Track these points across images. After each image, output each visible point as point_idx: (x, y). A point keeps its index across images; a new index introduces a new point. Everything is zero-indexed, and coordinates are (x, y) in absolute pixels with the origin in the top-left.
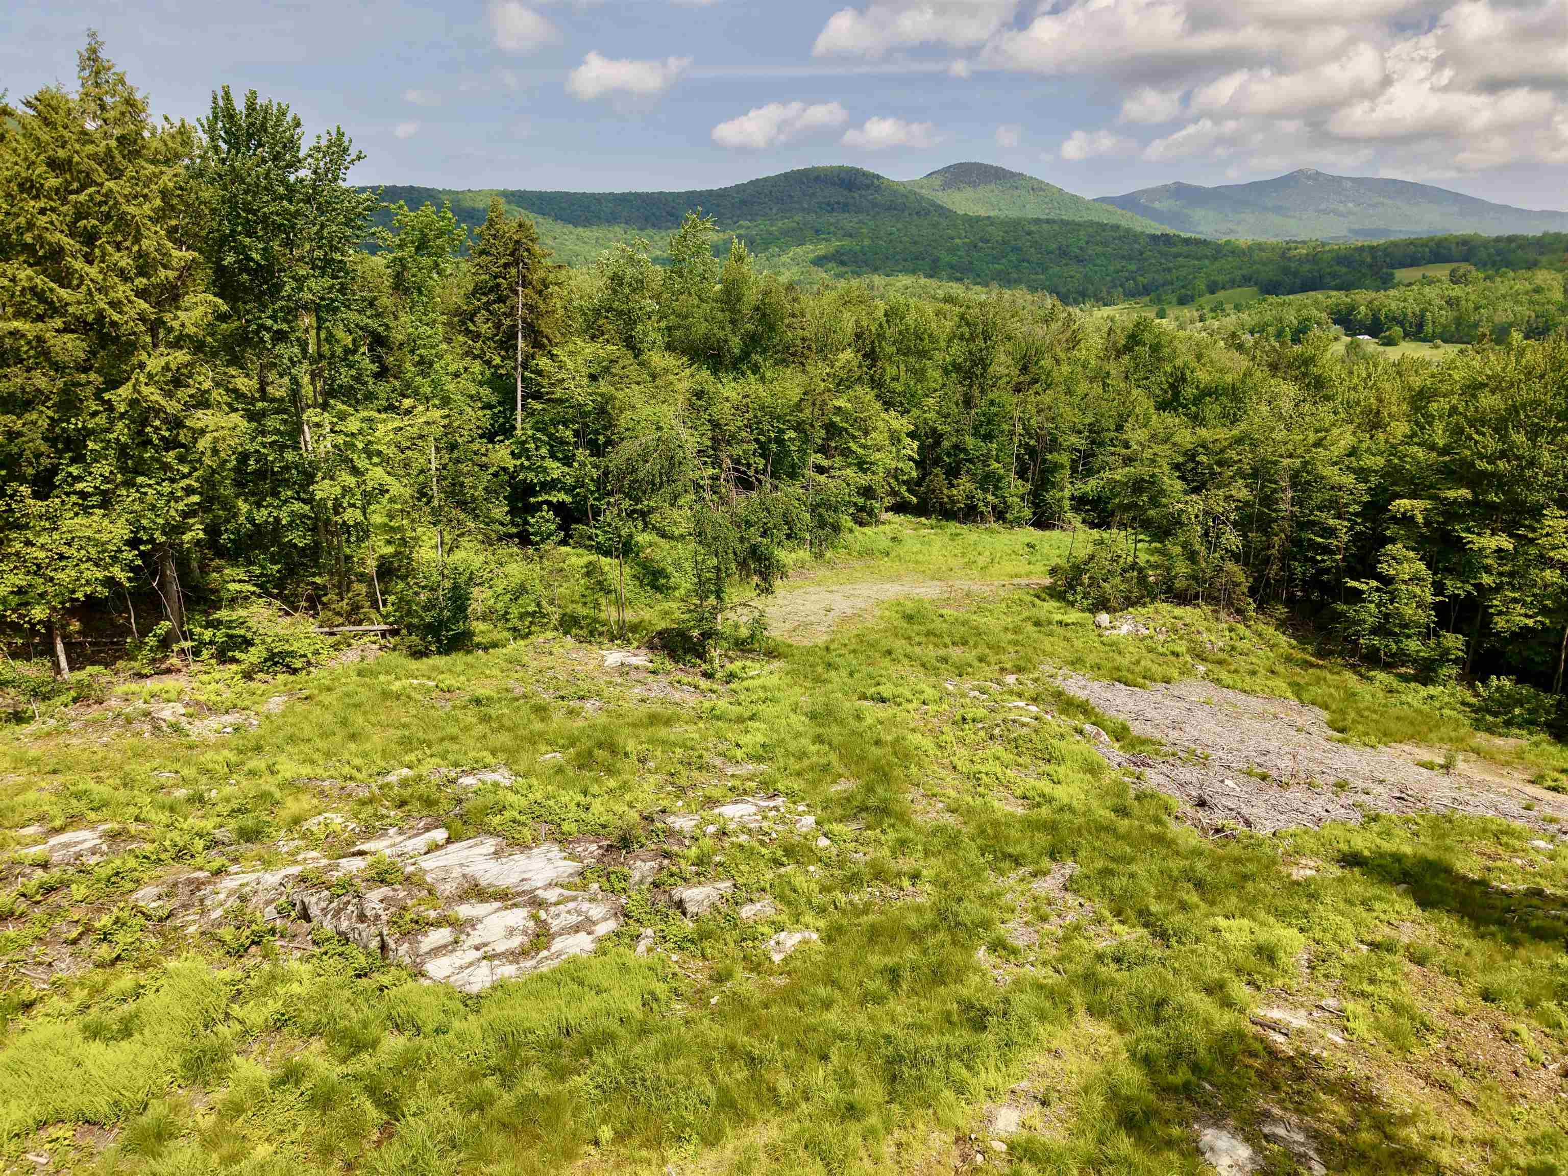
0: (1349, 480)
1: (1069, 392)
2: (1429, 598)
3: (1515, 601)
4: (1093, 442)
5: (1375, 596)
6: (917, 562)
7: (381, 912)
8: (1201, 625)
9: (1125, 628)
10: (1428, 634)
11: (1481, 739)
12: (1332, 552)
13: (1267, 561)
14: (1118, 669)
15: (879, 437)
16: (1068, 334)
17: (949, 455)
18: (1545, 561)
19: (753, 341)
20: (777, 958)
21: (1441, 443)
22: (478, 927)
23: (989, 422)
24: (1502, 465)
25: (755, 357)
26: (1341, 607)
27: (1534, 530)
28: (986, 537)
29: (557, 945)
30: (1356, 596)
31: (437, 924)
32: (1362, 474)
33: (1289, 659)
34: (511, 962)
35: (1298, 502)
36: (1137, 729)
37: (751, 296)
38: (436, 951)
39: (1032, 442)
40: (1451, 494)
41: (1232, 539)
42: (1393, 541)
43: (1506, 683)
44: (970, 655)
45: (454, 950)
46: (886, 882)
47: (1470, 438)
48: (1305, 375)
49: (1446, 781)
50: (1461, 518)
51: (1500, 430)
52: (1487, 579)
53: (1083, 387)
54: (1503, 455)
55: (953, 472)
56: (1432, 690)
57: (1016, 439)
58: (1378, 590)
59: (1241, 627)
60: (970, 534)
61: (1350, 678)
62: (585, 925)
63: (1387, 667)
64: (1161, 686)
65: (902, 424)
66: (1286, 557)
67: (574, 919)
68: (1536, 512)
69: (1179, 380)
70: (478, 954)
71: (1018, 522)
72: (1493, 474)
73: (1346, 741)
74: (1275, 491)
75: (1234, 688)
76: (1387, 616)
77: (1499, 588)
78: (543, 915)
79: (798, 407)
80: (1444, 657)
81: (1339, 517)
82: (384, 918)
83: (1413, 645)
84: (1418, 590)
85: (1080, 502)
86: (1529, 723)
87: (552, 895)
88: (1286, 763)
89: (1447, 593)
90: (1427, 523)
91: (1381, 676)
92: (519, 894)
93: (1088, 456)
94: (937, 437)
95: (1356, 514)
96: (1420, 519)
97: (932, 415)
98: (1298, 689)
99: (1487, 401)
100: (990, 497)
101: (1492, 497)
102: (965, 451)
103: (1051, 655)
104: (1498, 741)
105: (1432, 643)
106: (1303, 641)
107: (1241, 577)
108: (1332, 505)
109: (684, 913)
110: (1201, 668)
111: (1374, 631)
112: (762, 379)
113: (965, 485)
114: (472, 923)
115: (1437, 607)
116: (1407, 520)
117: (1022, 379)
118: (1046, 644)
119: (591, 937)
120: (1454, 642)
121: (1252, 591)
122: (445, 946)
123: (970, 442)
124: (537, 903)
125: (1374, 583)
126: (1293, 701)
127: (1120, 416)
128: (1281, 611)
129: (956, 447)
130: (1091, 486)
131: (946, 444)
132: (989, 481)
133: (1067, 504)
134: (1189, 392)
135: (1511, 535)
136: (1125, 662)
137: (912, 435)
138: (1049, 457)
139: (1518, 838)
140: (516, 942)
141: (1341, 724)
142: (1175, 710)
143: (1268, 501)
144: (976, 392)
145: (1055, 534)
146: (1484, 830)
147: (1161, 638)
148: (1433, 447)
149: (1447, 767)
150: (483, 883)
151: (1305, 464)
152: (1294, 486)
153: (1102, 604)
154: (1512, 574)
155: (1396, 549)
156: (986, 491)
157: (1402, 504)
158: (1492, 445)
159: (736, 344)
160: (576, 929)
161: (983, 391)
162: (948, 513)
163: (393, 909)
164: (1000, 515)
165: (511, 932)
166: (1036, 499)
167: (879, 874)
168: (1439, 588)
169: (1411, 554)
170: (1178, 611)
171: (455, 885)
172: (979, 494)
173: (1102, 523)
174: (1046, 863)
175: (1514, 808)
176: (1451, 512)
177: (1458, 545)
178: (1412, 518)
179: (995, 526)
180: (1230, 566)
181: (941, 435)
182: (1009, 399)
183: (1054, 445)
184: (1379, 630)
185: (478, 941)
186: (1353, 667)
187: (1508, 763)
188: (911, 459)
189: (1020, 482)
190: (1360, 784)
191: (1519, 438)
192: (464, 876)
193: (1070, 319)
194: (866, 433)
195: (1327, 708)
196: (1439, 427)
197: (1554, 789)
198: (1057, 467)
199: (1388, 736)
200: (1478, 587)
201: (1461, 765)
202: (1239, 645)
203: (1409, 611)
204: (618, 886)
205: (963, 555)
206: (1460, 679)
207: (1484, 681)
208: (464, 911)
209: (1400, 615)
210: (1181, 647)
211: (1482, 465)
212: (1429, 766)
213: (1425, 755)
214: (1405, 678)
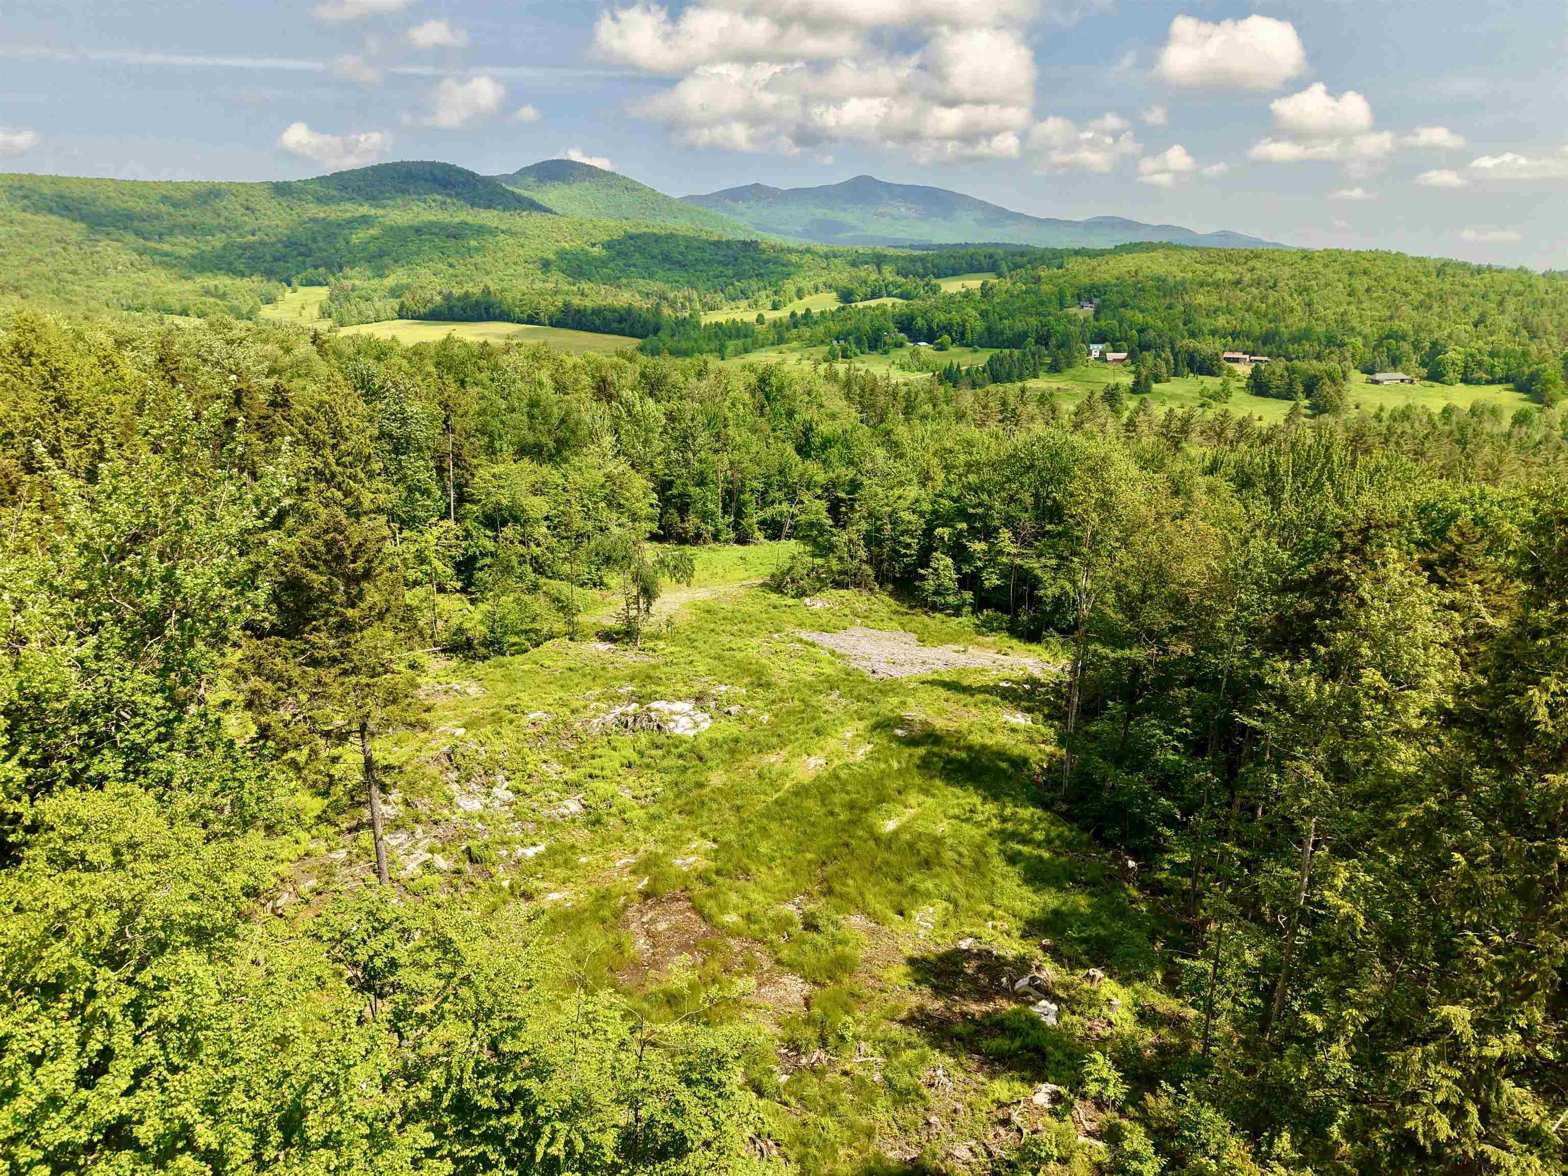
0: (914, 518)
2: (954, 576)
3: (992, 573)
4: (767, 485)
5: (931, 577)
9: (819, 605)
10: (957, 592)
11: (979, 638)
12: (911, 556)
13: (882, 561)
14: (822, 625)
17: (675, 498)
18: (1002, 553)
19: (561, 444)
21: (955, 497)
22: (680, 722)
23: (701, 475)
24: (979, 510)
25: (563, 452)
26: (917, 583)
27: (996, 539)
28: (713, 554)
29: (701, 725)
30: (923, 578)
31: (670, 721)
32: (922, 514)
33: (896, 612)
34: (693, 730)
35: (893, 530)
36: (838, 651)
39: (730, 487)
40: (959, 525)
41: (863, 553)
42: (936, 550)
43: (990, 612)
44: (751, 628)
45: (677, 728)
49: (963, 656)
50: (965, 536)
51: (977, 493)
54: (979, 505)
55: (683, 510)
56: (960, 619)
57: (720, 485)
59: (873, 598)
60: (702, 553)
61: (925, 618)
63: (941, 611)
64: (842, 631)
66: (891, 558)
67: (701, 719)
70: (684, 728)
71: (728, 542)
73: (925, 646)
75: (875, 628)
76: (937, 586)
77: (985, 567)
78: (692, 718)
80: (964, 604)
81: (912, 538)
83: (951, 599)
84: (949, 572)
85: (762, 523)
86: (999, 629)
87: (691, 713)
88: (903, 657)
89: (963, 572)
90: (950, 540)
91: (938, 615)
92: (684, 713)
93: (764, 493)
94: (666, 485)
95: (919, 536)
96: (947, 538)
98: (903, 625)
100: (709, 527)
101: (977, 526)
102: (688, 496)
103: (789, 622)
104: (987, 639)
105: (958, 597)
106: (903, 602)
107: (870, 572)
108: (908, 532)
110: (859, 621)
111: (933, 594)
113: (692, 522)
114: (678, 721)
115: (958, 580)
116: (941, 539)
119: (708, 723)
120: (968, 595)
121: (876, 578)
122: (674, 727)
123: (692, 491)
124: (688, 715)
125: (930, 571)
126: (902, 631)
127: (781, 465)
128: (890, 587)
129: (683, 494)
130: (769, 513)
131: (674, 492)
132: (705, 516)
133: (755, 527)
134: (817, 441)
136: (824, 621)
137: (653, 489)
138: (741, 497)
139: (987, 671)
140: (691, 725)
141: (922, 639)
147: (837, 607)
149: (965, 651)
150: (674, 711)
155: (937, 554)
156: (706, 523)
160: (703, 721)
162: (684, 540)
165: (688, 723)
166: (736, 525)
169: (945, 555)
170: (842, 592)
171: (669, 712)
172: (703, 526)
176: (960, 534)
177: (965, 549)
178: (944, 537)
182: (713, 460)
183: (743, 488)
184: (936, 593)
185: (681, 725)
186: (926, 612)
187: (989, 647)
188: (655, 505)
189: (726, 515)
190: (931, 661)
193: (720, 374)
195: (916, 632)
197: (1005, 654)
198: (746, 503)
199: (942, 642)
200: (976, 568)
201: (970, 650)
202: (873, 607)
203: (947, 583)
204: (707, 710)
206: (972, 612)
207: (981, 612)
208: (675, 718)
209: (943, 585)
210: (847, 611)
211: (971, 510)
212: (958, 652)
213: (956, 648)
214: (949, 615)
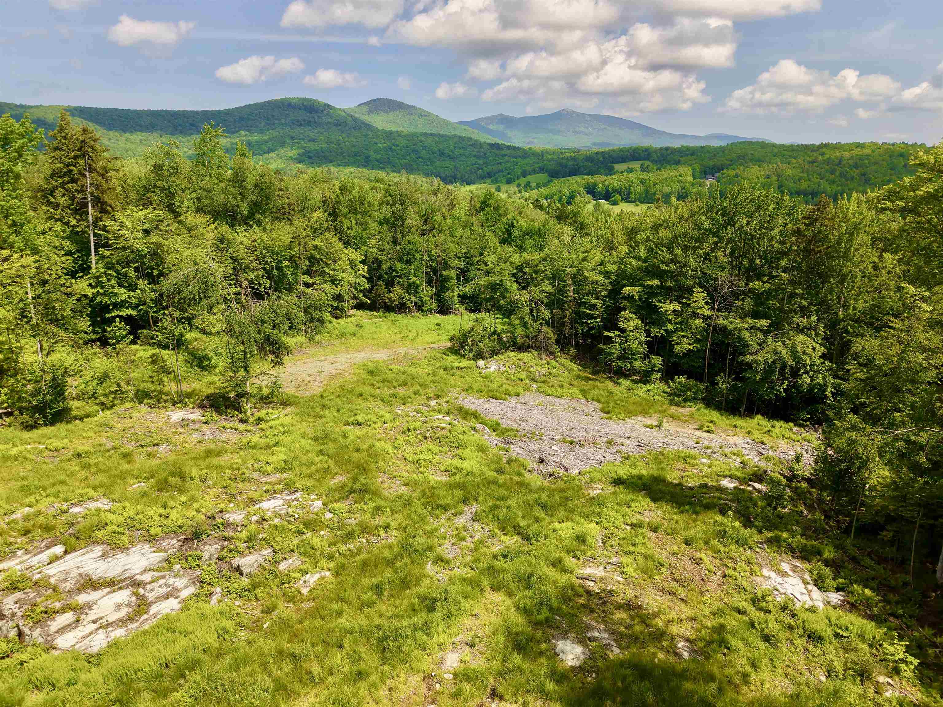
0: (600, 278)
1: (452, 235)
2: (644, 339)
3: (684, 336)
4: (468, 263)
5: (618, 339)
6: (373, 339)
7: (16, 610)
8: (532, 362)
9: (493, 368)
10: (645, 357)
11: (673, 409)
12: (595, 318)
13: (563, 324)
14: (491, 391)
15: (343, 264)
16: (448, 201)
17: (386, 273)
18: (695, 315)
19: (255, 207)
20: (305, 591)
21: (643, 256)
22: (94, 607)
23: (408, 254)
24: (672, 267)
25: (258, 216)
26: (603, 347)
27: (689, 300)
28: (412, 321)
29: (153, 610)
30: (609, 340)
31: (62, 611)
32: (607, 275)
33: (578, 377)
34: (121, 627)
35: (577, 292)
36: (504, 424)
37: (252, 179)
38: (63, 630)
39: (434, 265)
40: (650, 283)
41: (545, 313)
42: (624, 309)
43: (683, 379)
44: (409, 391)
45: (77, 627)
46: (369, 533)
47: (657, 253)
48: (575, 222)
49: (658, 434)
50: (656, 295)
51: (670, 249)
52: (670, 327)
53: (459, 232)
54: (672, 261)
55: (390, 284)
56: (649, 387)
57: (424, 263)
58: (619, 336)
59: (553, 362)
60: (403, 320)
61: (610, 385)
62: (174, 593)
63: (627, 376)
64: (514, 398)
65: (356, 256)
66: (573, 322)
67: (165, 590)
68: (690, 290)
69: (511, 226)
70: (95, 626)
71: (430, 311)
72: (669, 271)
73: (610, 418)
74: (564, 286)
75: (552, 395)
76: (624, 349)
77: (676, 330)
78: (141, 591)
79: (290, 246)
80: (653, 370)
81: (597, 298)
82: (19, 614)
83: (638, 364)
84: (638, 335)
85: (463, 298)
86: (694, 399)
87: (147, 577)
88: (582, 433)
89: (652, 335)
90: (640, 299)
91: (624, 381)
92: (123, 581)
93: (465, 271)
94: (379, 263)
95: (605, 296)
96: (636, 297)
97: (374, 250)
98: (584, 393)
99: (664, 233)
100: (413, 298)
101: (669, 284)
102: (395, 270)
103: (455, 386)
104: (681, 410)
105: (646, 362)
106: (585, 366)
107: (551, 335)
108: (594, 293)
109: (241, 574)
110: (535, 386)
111: (619, 358)
112: (264, 230)
113: (397, 292)
114: (89, 605)
115: (647, 343)
116: (630, 298)
117: (425, 228)
118: (451, 381)
119: (177, 600)
120: (657, 360)
121: (558, 342)
122: (69, 625)
123: (398, 265)
124: (136, 584)
125: (617, 333)
126: (583, 400)
127: (481, 248)
128: (573, 351)
129: (390, 268)
130: (468, 289)
131: (384, 267)
132: (411, 288)
133: (456, 299)
134: (516, 233)
135: (679, 303)
136: (494, 386)
137: (363, 262)
138: (444, 273)
139: (694, 459)
140: (123, 613)
141: (607, 409)
142: (523, 410)
143: (562, 291)
144: (399, 236)
145: (451, 317)
146: (679, 457)
147: (513, 371)
148: (639, 259)
149: (659, 426)
150: (95, 577)
151: (579, 270)
152: (574, 283)
153: (479, 356)
154: (681, 323)
155: (626, 314)
156: (410, 294)
157: (627, 290)
158: (667, 256)
159: (244, 208)
160: (167, 596)
161: (403, 236)
162: (389, 309)
163: (25, 607)
164: (419, 308)
165: (119, 607)
166: (439, 297)
167: (365, 529)
168: (648, 333)
169: (634, 316)
170: (520, 356)
171: (73, 582)
172: (407, 296)
173: (475, 309)
174: (461, 507)
175: (691, 444)
176: (651, 292)
177: (655, 309)
178: (633, 296)
179: (417, 314)
180: (545, 329)
181: (381, 262)
182: (419, 241)
183: (446, 266)
184: (622, 357)
185: (94, 617)
186: (610, 378)
187: (686, 421)
188: (364, 276)
189: (429, 288)
190: (619, 440)
191: (679, 252)
192: (80, 575)
193: (448, 192)
194: (335, 261)
195: (599, 401)
196: (642, 248)
197: (708, 432)
198: (448, 279)
200: (666, 331)
201: (665, 425)
202: (553, 371)
203: (634, 346)
204: (193, 564)
205: (400, 332)
206: (661, 379)
207: (672, 379)
208: (82, 598)
209: (631, 349)
210: (523, 376)
211: (663, 267)
212: (650, 427)
213: (648, 421)
214: (635, 382)
